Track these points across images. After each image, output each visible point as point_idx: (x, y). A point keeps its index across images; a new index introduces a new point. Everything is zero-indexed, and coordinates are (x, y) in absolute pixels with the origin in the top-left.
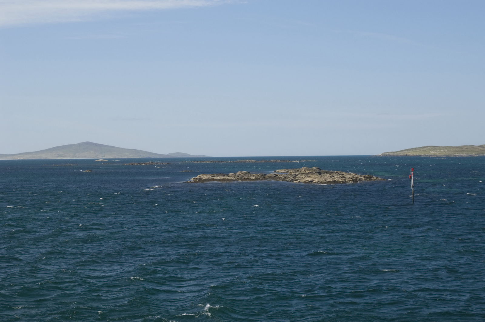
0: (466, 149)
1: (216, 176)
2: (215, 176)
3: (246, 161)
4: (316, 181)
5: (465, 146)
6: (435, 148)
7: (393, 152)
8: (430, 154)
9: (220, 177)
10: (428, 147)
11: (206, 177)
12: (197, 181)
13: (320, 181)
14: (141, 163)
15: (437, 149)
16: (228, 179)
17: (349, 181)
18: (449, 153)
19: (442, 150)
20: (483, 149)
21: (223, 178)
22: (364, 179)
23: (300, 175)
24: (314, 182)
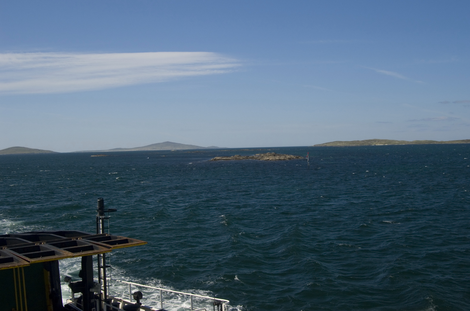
1: (224, 158)
4: (271, 159)
7: (319, 144)
8: (337, 145)
10: (336, 141)
12: (213, 160)
13: (273, 159)
17: (287, 159)
20: (363, 142)
22: (295, 158)
23: (265, 157)
24: (269, 160)
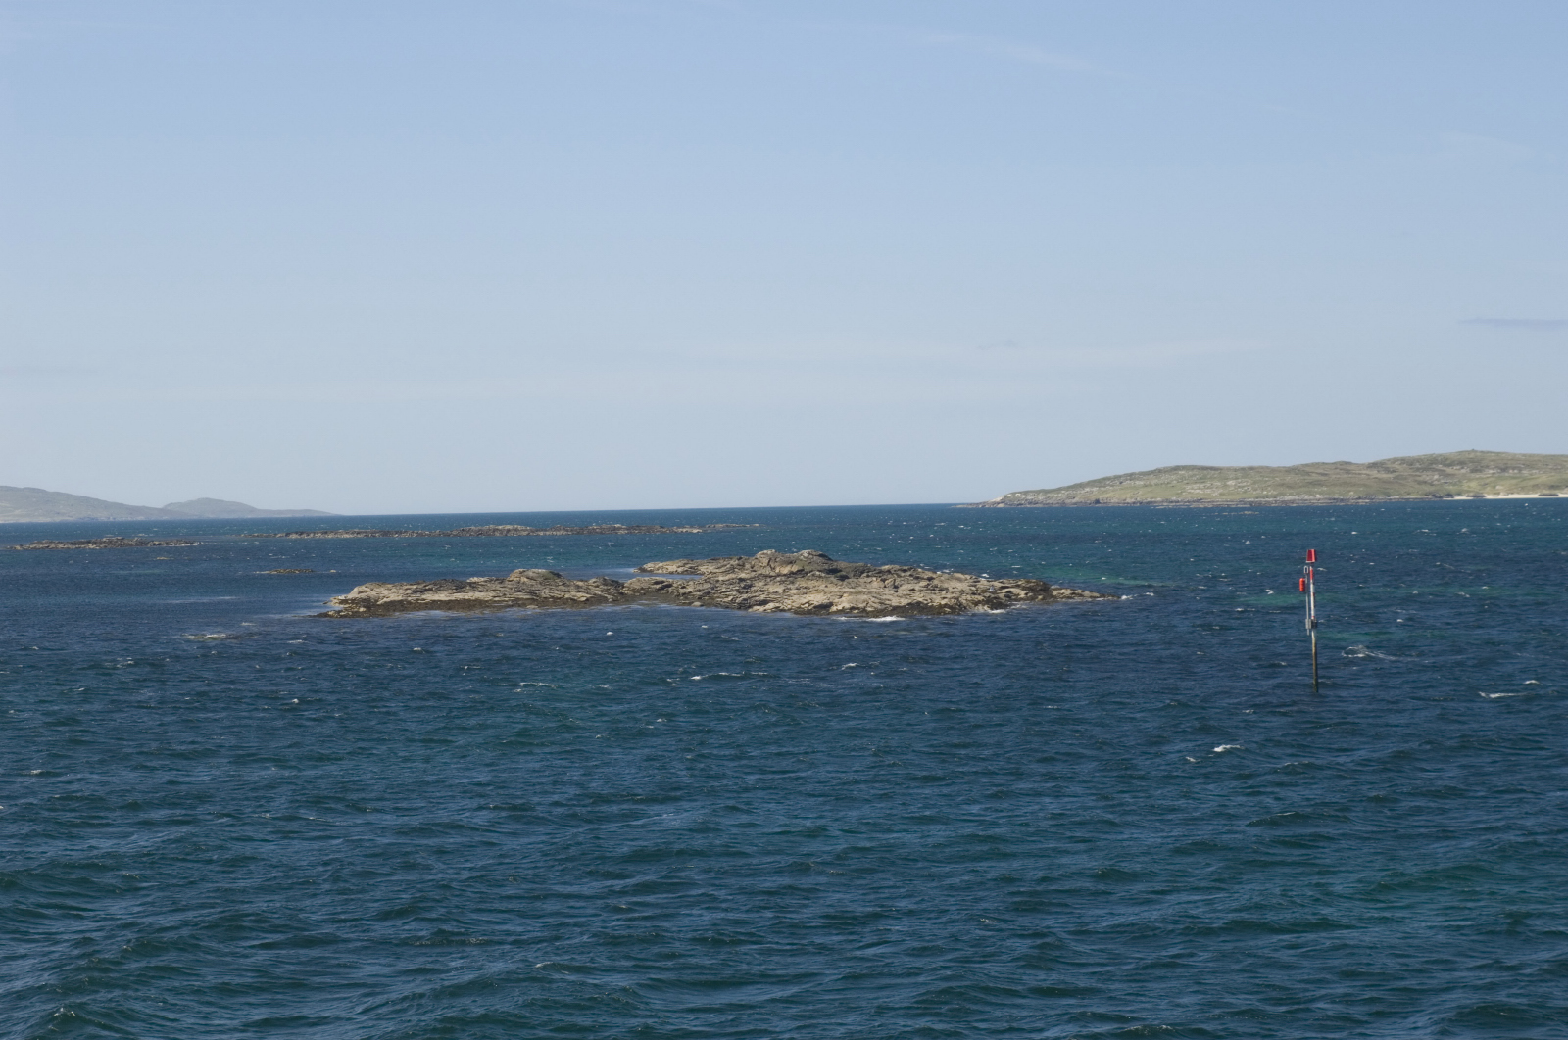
0: (1323, 478)
1: (431, 589)
2: (427, 590)
3: (495, 530)
4: (844, 603)
5: (1318, 464)
6: (1205, 473)
9: (446, 593)
10: (1177, 469)
11: (390, 594)
12: (361, 610)
13: (861, 606)
14: (83, 543)
15: (1212, 478)
16: (479, 603)
17: (976, 604)
18: (1259, 491)
19: (1230, 483)
21: (459, 596)
22: (1022, 594)
23: (761, 584)
24: (834, 609)
